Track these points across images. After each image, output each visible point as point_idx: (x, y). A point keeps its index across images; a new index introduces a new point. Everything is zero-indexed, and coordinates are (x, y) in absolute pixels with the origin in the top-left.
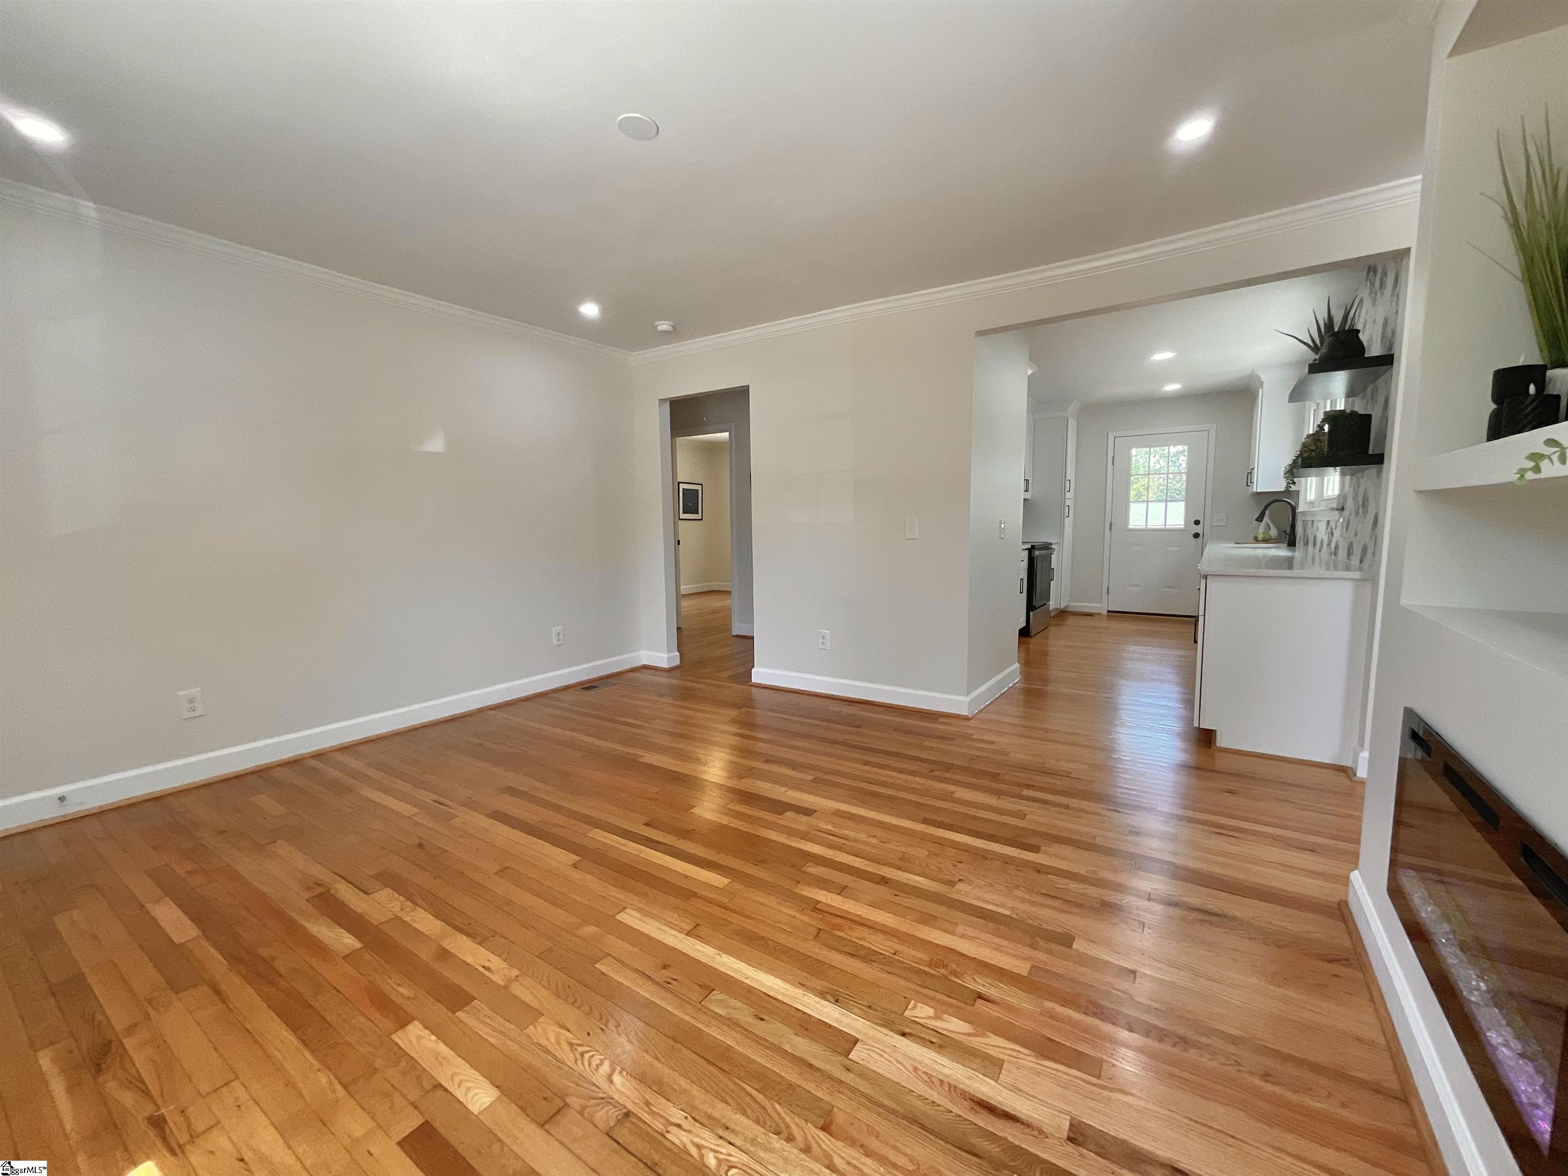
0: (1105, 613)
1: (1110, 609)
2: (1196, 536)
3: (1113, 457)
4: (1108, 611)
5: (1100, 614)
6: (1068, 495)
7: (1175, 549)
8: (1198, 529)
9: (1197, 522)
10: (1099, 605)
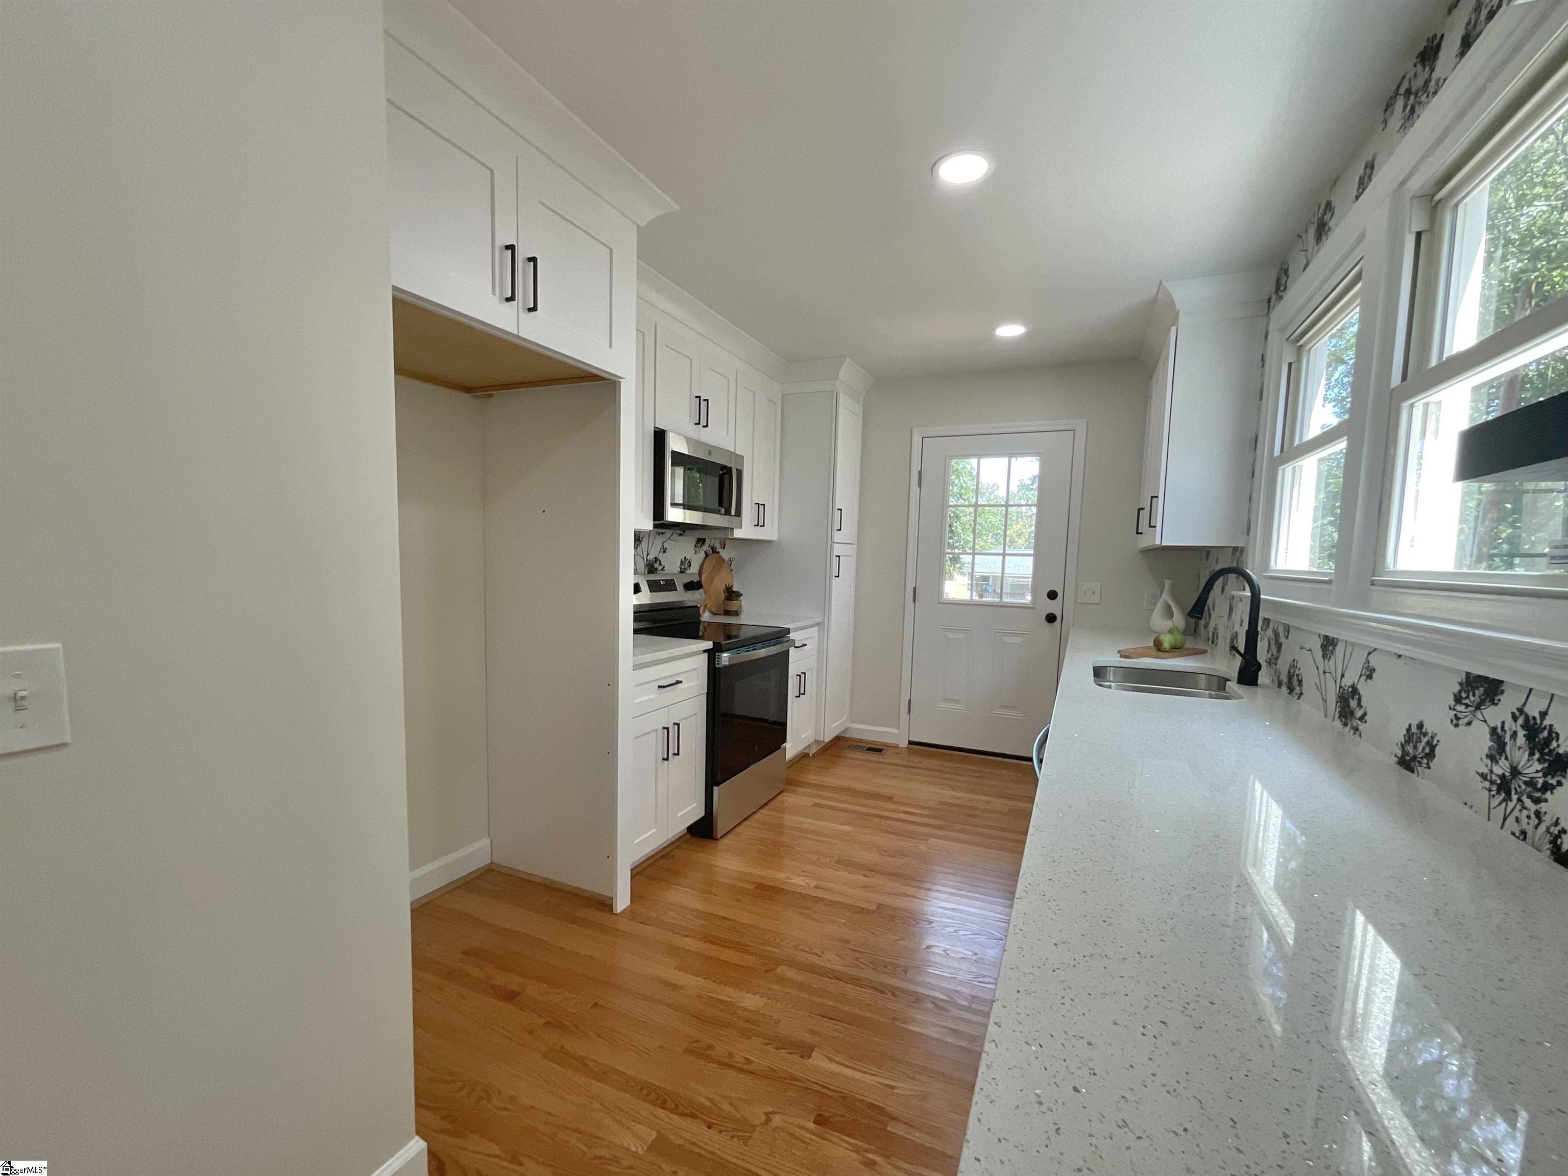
0: (904, 744)
1: (912, 739)
2: (1051, 618)
3: (920, 473)
4: (911, 743)
5: (896, 747)
6: (838, 537)
7: (1018, 640)
8: (1054, 607)
9: (1052, 595)
10: (895, 731)
